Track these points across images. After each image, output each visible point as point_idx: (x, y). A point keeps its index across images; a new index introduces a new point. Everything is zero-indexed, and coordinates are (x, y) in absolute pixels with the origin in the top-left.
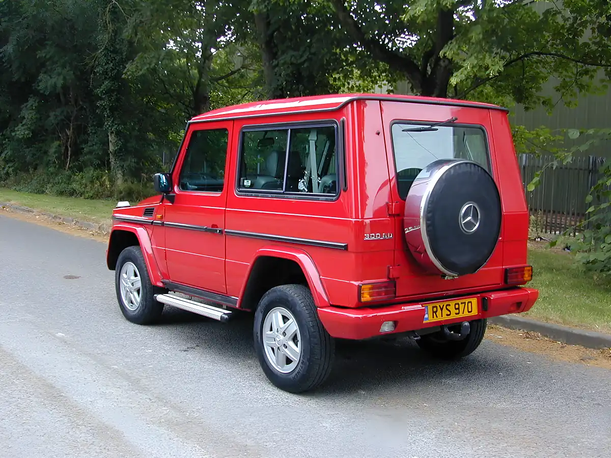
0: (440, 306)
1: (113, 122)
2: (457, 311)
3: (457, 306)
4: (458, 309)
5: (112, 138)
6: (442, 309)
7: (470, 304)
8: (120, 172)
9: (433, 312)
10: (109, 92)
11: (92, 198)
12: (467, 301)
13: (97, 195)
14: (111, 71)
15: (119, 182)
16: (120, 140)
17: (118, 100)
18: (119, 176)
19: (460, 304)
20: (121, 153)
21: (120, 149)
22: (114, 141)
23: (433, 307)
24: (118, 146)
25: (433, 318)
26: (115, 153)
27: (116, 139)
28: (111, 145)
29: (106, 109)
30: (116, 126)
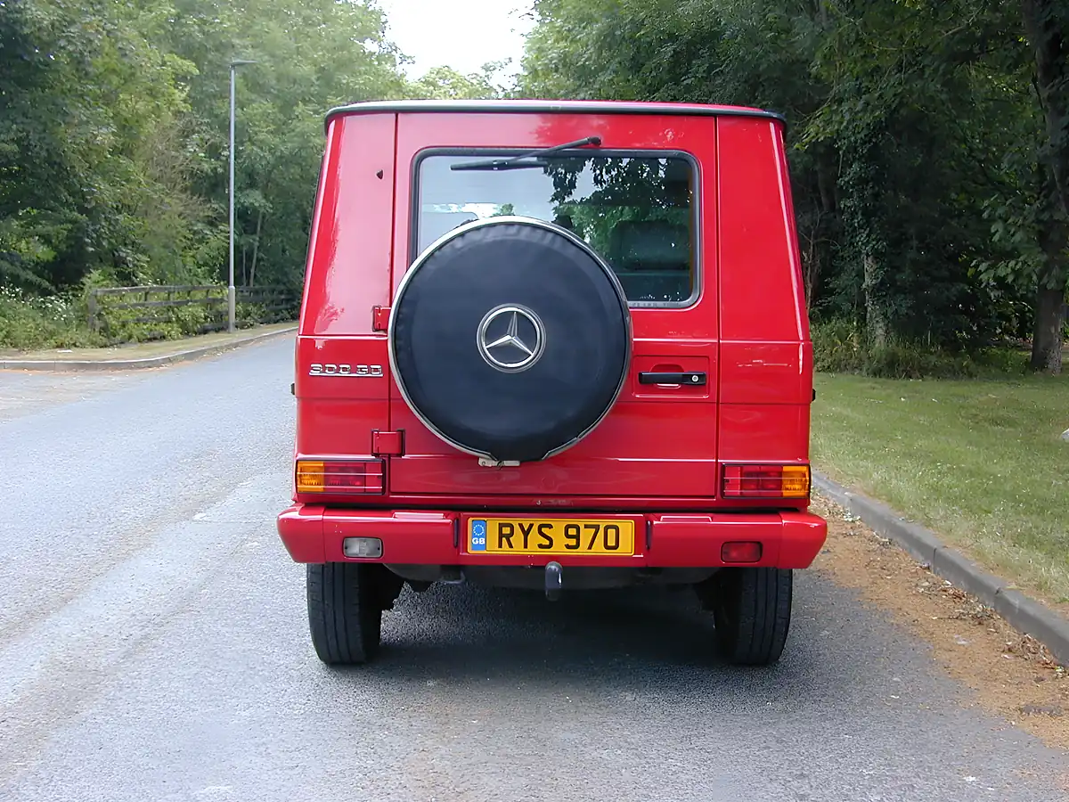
0: (521, 525)
1: (868, 235)
2: (573, 542)
3: (572, 532)
4: (577, 537)
5: (869, 265)
6: (526, 533)
7: (611, 532)
8: (881, 324)
9: (501, 536)
10: (861, 181)
11: (830, 370)
12: (603, 523)
13: (839, 366)
14: (862, 144)
15: (878, 342)
16: (880, 268)
17: (876, 196)
18: (880, 332)
19: (582, 527)
20: (884, 290)
21: (882, 283)
22: (871, 270)
23: (501, 526)
24: (878, 278)
25: (500, 546)
26: (875, 290)
27: (875, 267)
28: (866, 277)
29: (857, 214)
30: (874, 243)
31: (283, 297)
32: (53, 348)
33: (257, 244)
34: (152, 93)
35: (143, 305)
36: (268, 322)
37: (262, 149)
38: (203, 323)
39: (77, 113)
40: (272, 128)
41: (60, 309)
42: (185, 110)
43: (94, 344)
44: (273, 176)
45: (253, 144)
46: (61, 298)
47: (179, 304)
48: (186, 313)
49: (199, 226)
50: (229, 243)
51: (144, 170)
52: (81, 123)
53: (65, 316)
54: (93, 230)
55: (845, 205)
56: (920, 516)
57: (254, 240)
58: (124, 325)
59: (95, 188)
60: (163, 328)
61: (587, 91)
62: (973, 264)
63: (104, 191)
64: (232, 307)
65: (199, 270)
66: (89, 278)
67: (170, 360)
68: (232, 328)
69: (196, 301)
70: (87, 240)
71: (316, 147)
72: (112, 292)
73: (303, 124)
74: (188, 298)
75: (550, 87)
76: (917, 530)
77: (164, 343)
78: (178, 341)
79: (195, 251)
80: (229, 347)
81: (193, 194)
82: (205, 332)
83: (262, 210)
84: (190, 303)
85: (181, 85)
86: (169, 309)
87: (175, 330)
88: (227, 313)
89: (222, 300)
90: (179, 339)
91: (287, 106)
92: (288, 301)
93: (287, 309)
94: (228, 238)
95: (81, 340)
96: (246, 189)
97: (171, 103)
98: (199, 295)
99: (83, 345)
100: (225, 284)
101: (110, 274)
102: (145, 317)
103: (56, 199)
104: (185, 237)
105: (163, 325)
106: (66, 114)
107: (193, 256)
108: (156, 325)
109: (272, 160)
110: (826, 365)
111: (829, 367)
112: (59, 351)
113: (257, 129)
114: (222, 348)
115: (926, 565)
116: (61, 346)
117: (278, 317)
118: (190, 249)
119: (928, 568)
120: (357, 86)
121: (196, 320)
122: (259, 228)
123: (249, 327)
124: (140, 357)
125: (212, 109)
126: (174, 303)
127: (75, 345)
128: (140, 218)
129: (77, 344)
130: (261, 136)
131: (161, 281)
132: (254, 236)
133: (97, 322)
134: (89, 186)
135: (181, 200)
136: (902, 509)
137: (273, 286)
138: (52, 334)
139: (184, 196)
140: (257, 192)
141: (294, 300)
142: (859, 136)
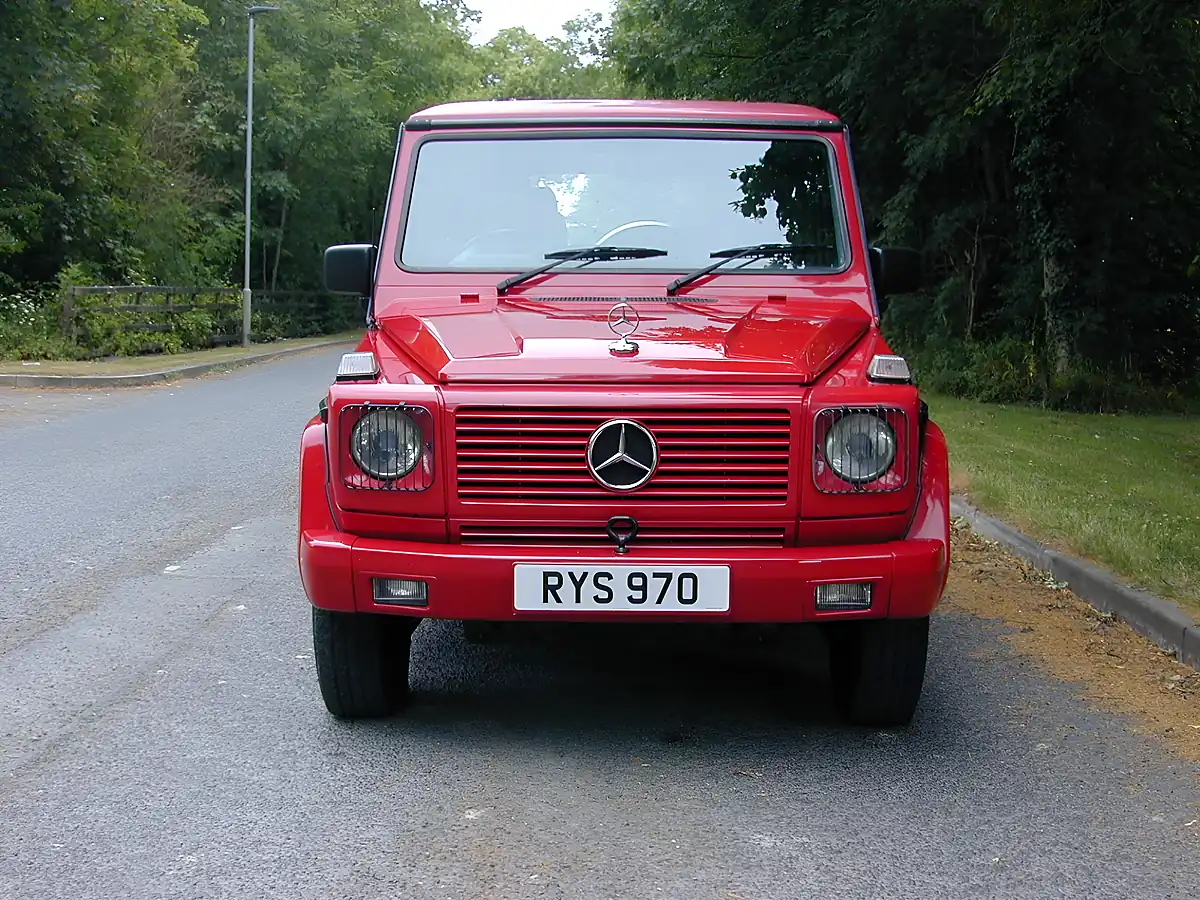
1: (1049, 230)
5: (1049, 268)
8: (1064, 344)
10: (1040, 162)
11: (996, 400)
13: (1009, 394)
15: (1060, 367)
16: (1066, 271)
17: (1060, 180)
18: (1062, 353)
20: (1069, 301)
21: (1065, 293)
22: (1053, 274)
24: (1061, 285)
26: (1055, 301)
27: (1057, 270)
28: (1046, 283)
29: (1035, 202)
30: (1057, 240)
31: (312, 305)
32: (19, 359)
33: (280, 239)
34: (151, 47)
35: (135, 309)
36: (294, 336)
37: (287, 120)
38: (210, 334)
39: (51, 64)
40: (302, 94)
41: (27, 311)
42: (192, 70)
43: (69, 355)
44: (301, 155)
45: (279, 114)
46: (29, 297)
47: (181, 310)
48: (189, 320)
49: (210, 216)
50: (244, 237)
51: (139, 142)
52: (56, 77)
53: (32, 319)
54: (71, 214)
55: (1020, 192)
56: (1156, 582)
57: (276, 233)
58: (109, 334)
59: (76, 160)
60: (158, 338)
61: (694, 45)
62: (1194, 261)
63: (86, 164)
64: (247, 315)
65: (207, 269)
66: (67, 273)
67: (163, 377)
68: (246, 341)
69: (202, 307)
70: (64, 226)
71: (356, 120)
72: (93, 291)
73: (340, 90)
74: (192, 303)
75: (648, 40)
76: (1152, 601)
77: (160, 357)
78: (177, 356)
79: (202, 244)
80: (240, 364)
81: (200, 174)
82: (213, 345)
83: (287, 196)
84: (194, 309)
85: (187, 39)
86: (169, 315)
87: (174, 342)
88: (242, 322)
89: (235, 307)
90: (178, 352)
91: (320, 67)
92: (318, 310)
93: (318, 321)
94: (243, 229)
95: (54, 351)
96: (268, 170)
97: (174, 60)
98: (207, 299)
99: (55, 358)
100: (239, 287)
101: (94, 271)
102: (137, 324)
103: (25, 173)
104: (190, 227)
105: (159, 335)
106: (38, 66)
107: (199, 251)
108: (149, 334)
109: (301, 136)
110: (994, 394)
111: (996, 397)
112: (25, 363)
113: (282, 95)
114: (231, 364)
115: (1170, 651)
116: (27, 357)
117: (307, 330)
118: (196, 242)
119: (1174, 655)
120: (409, 47)
121: (201, 329)
122: (283, 220)
123: (269, 341)
124: (127, 373)
125: (227, 69)
126: (174, 308)
127: (45, 356)
128: (134, 203)
129: (49, 355)
130: (289, 105)
131: (158, 281)
132: (277, 229)
133: (74, 328)
134: (67, 158)
135: (186, 181)
136: (1129, 573)
137: (301, 291)
138: (17, 343)
139: (190, 175)
140: (282, 175)
141: (326, 310)
142: (1040, 104)
